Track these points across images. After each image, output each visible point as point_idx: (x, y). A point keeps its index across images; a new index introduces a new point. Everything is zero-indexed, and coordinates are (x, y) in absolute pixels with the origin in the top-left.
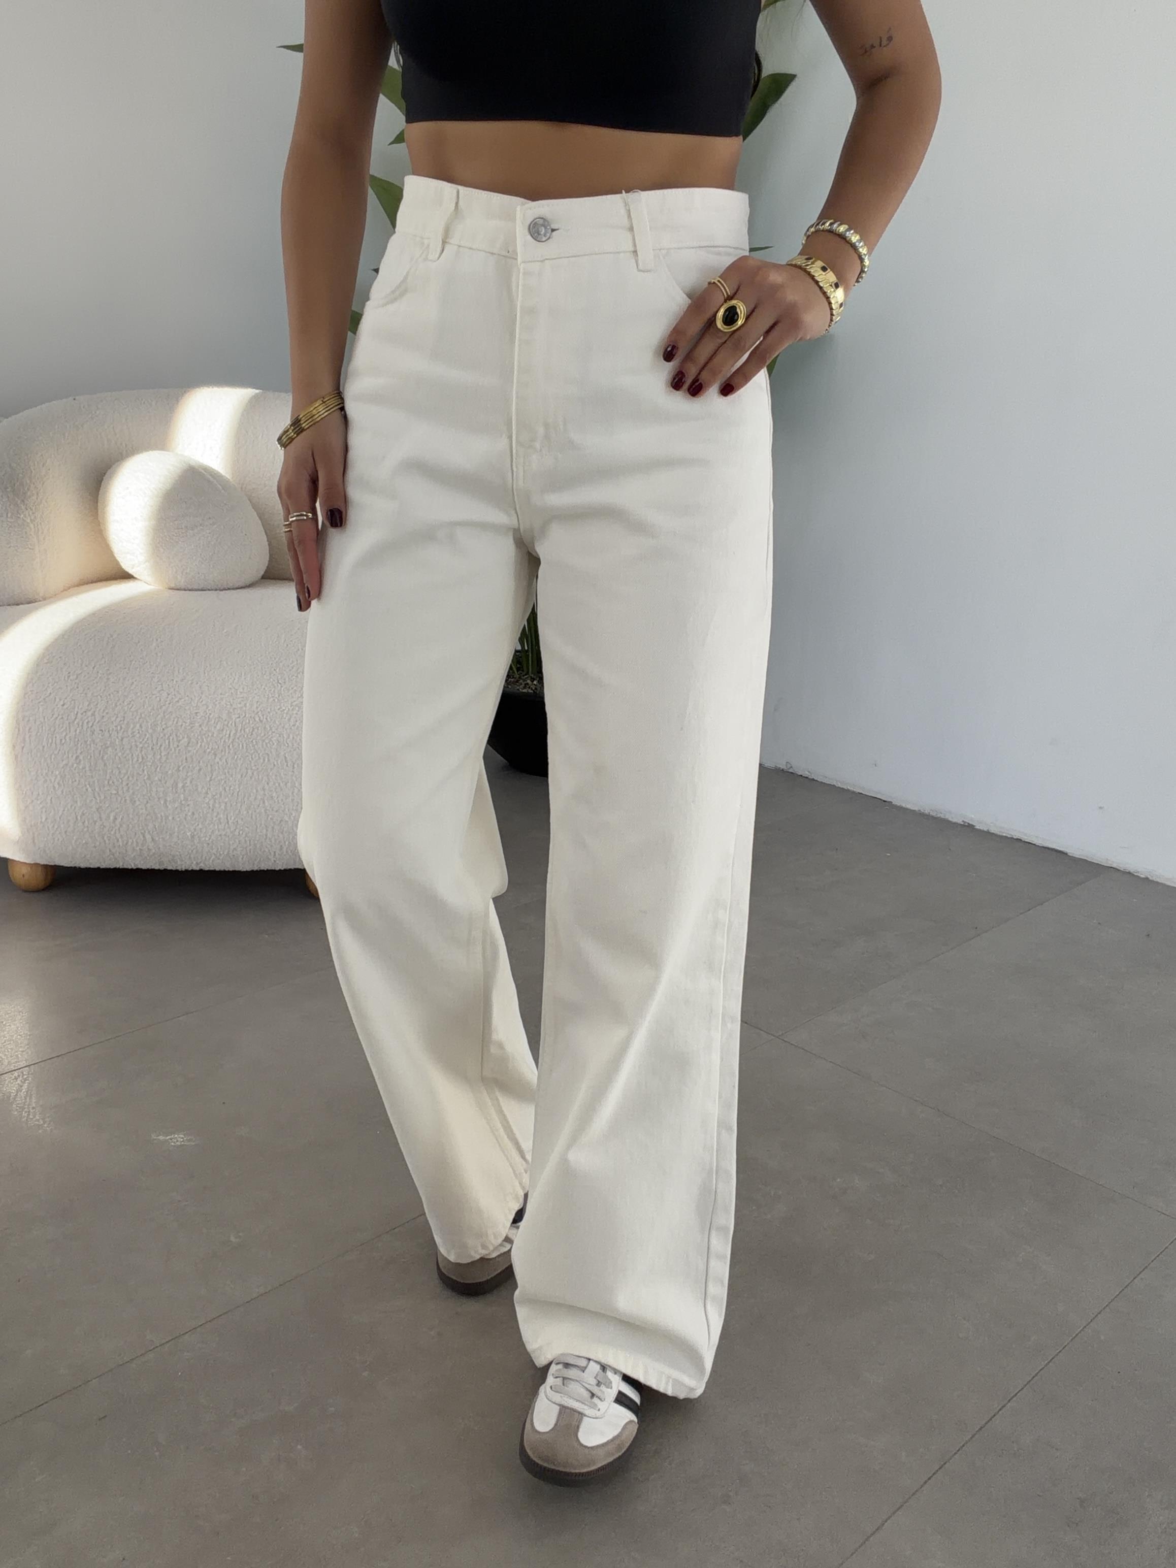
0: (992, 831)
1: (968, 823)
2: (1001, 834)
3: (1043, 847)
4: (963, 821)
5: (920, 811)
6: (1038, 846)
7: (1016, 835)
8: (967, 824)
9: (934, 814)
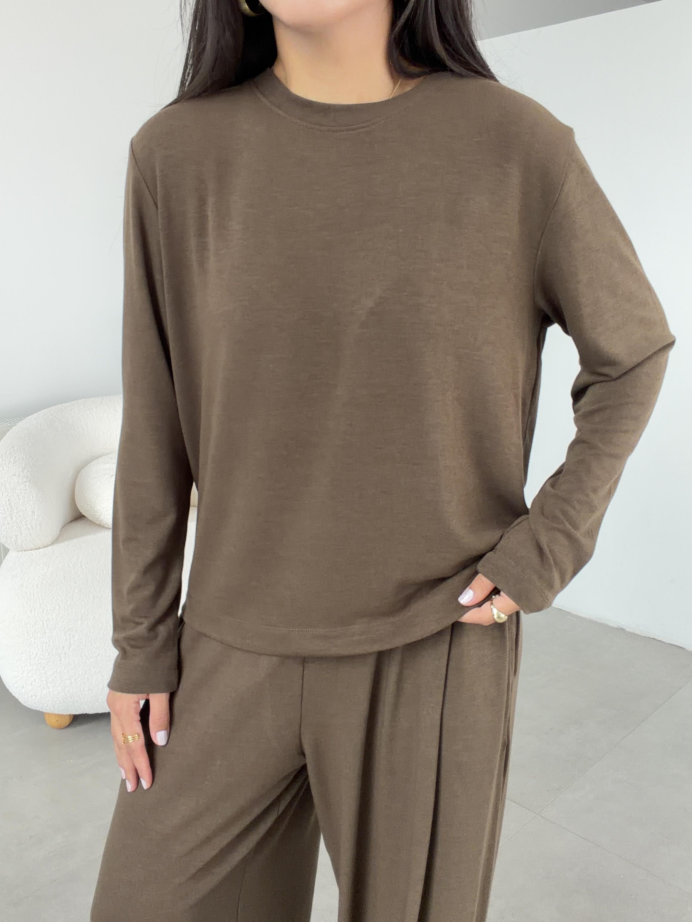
0: (636, 633)
2: (642, 635)
4: (618, 626)
5: (589, 618)
6: (666, 643)
8: (620, 628)
9: (598, 621)
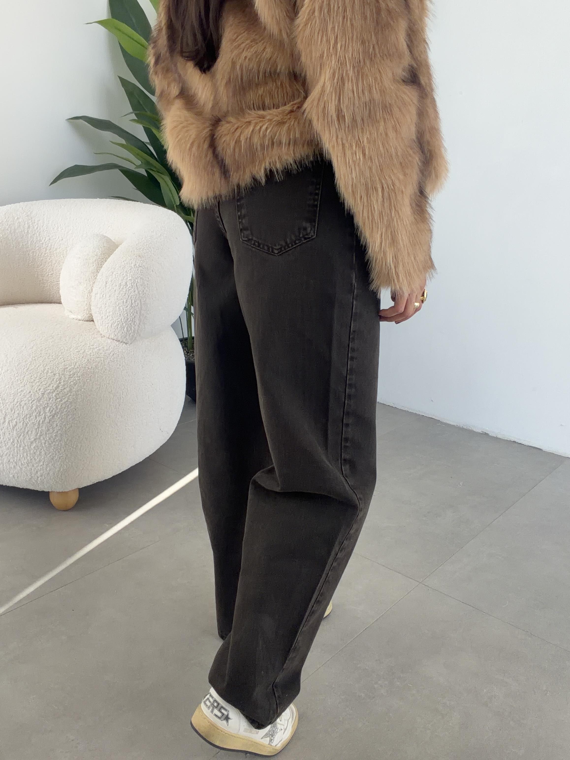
0: (499, 437)
1: (485, 433)
2: (504, 439)
3: (528, 446)
4: (482, 431)
5: (457, 425)
6: (526, 445)
7: (513, 439)
9: (465, 427)
